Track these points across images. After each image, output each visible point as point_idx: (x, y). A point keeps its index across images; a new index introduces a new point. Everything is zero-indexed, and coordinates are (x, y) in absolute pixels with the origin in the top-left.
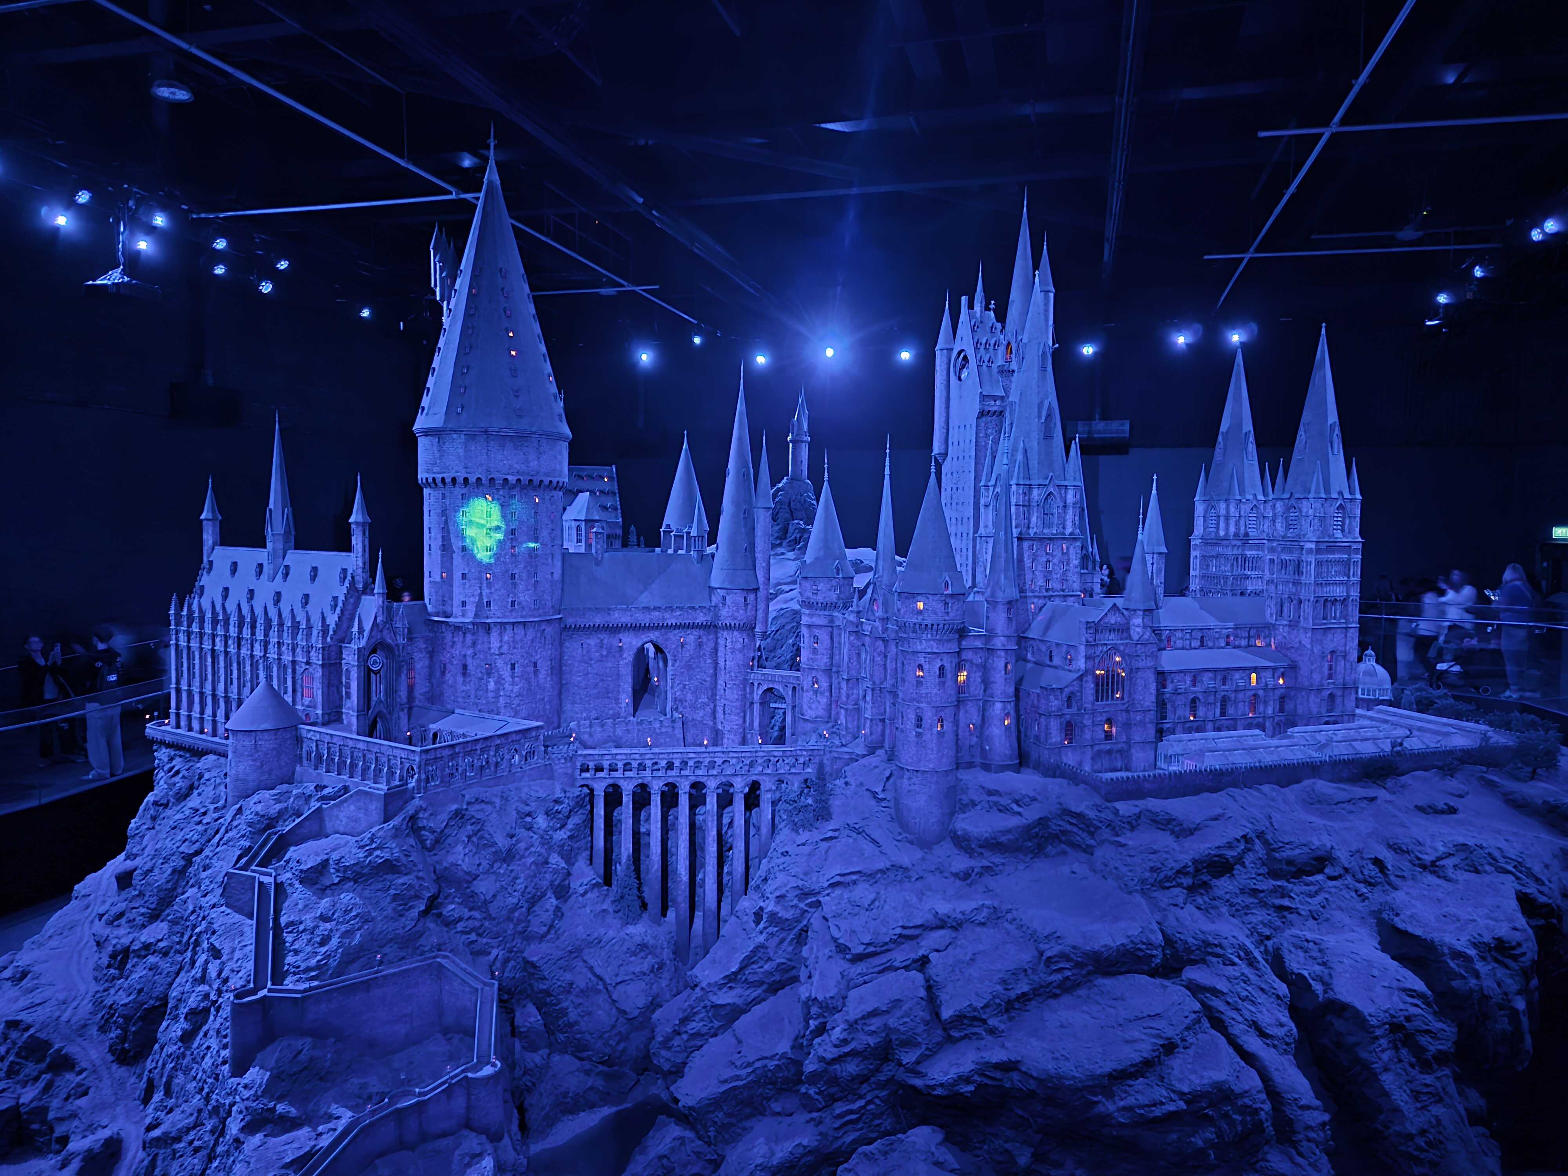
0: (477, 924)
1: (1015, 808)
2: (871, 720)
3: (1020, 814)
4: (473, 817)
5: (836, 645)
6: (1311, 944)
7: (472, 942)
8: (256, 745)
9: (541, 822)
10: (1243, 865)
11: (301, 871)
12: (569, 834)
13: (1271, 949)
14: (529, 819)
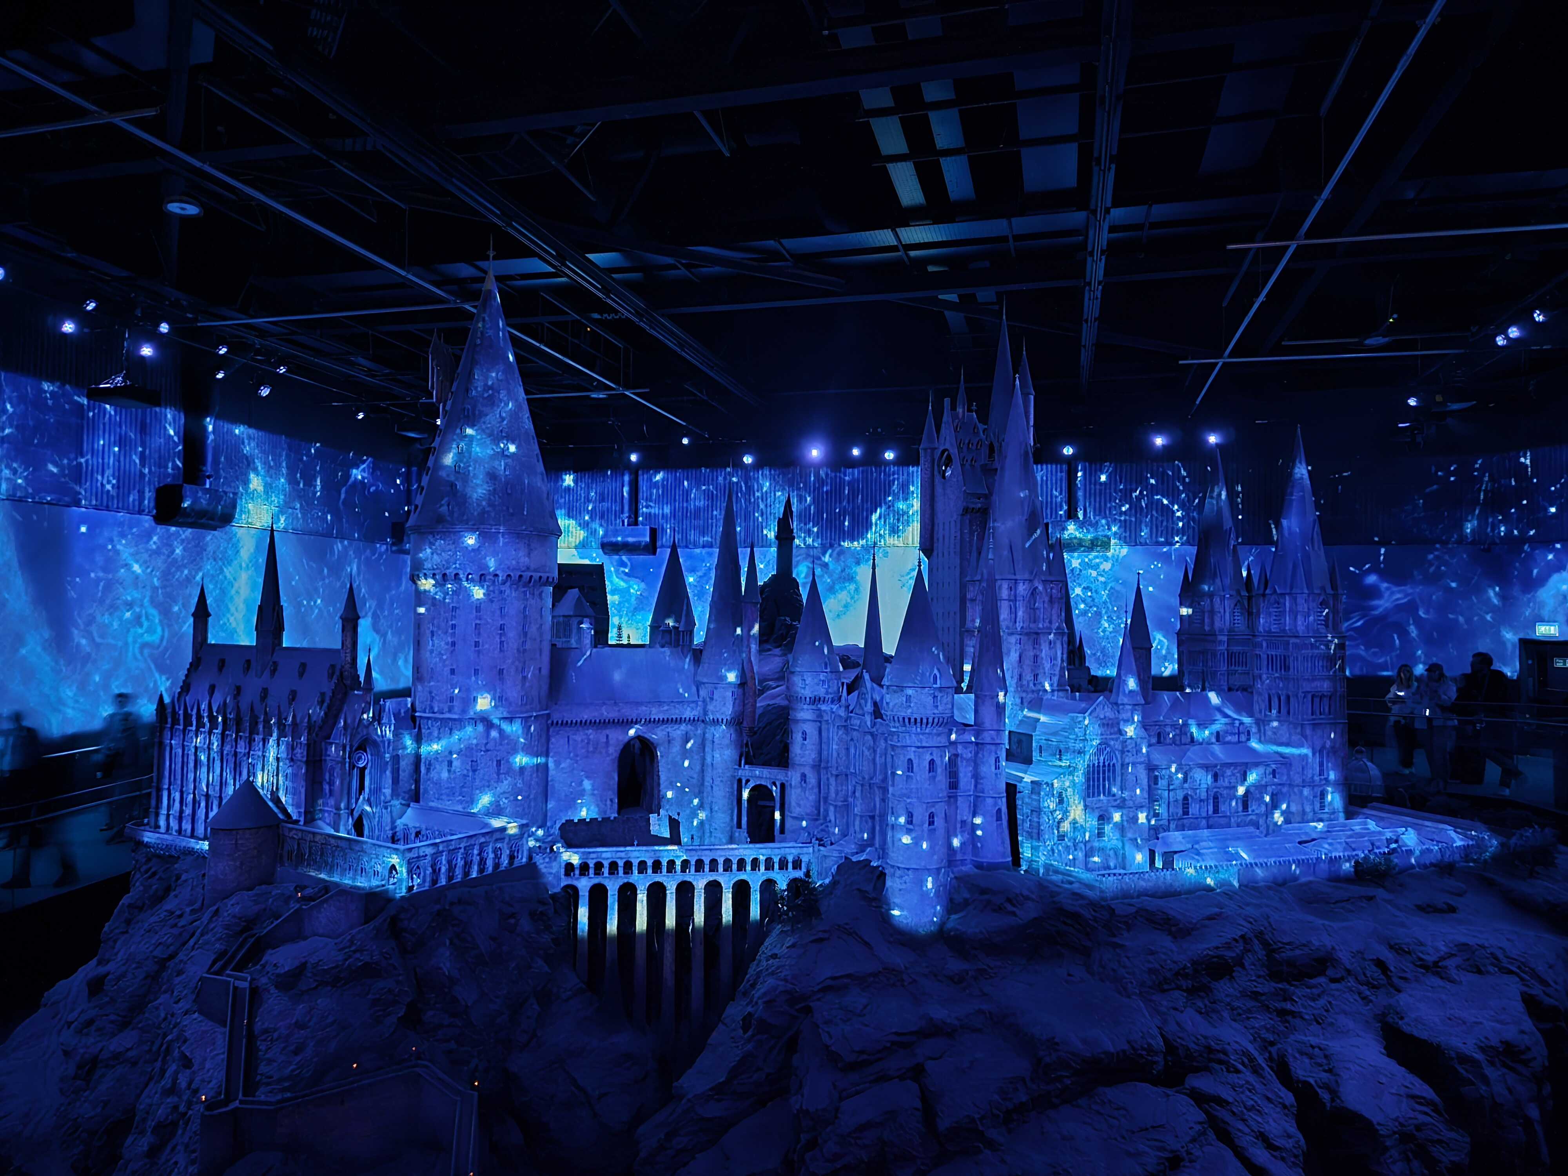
0: (457, 1031)
2: (861, 817)
3: (1014, 914)
4: (455, 918)
5: (824, 740)
6: (1316, 1049)
7: (452, 1051)
8: (236, 844)
10: (1243, 966)
11: (278, 975)
13: (1275, 1056)
14: (512, 921)
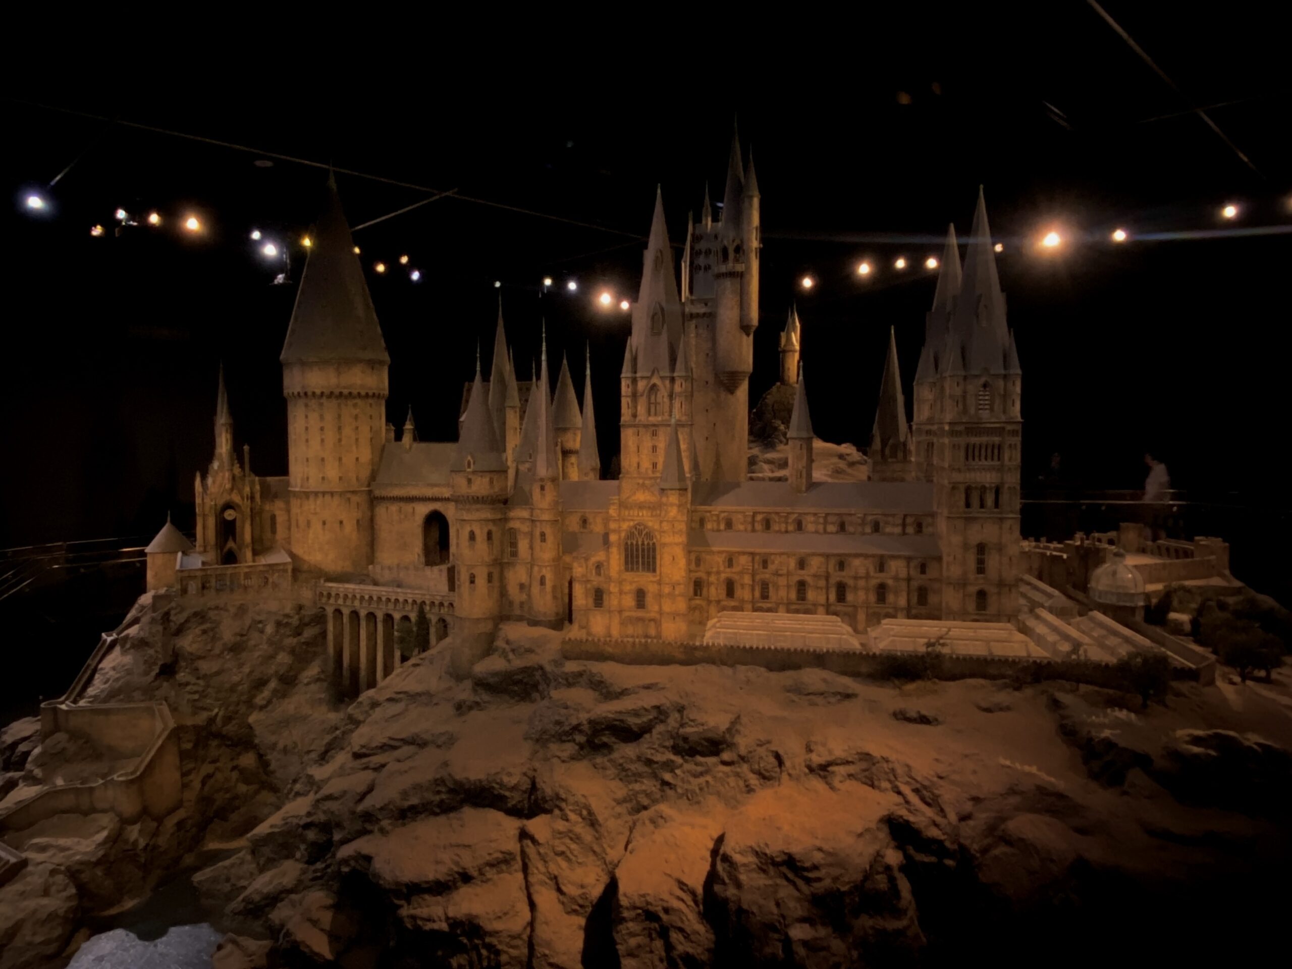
0: (200, 689)
1: (511, 656)
3: (511, 661)
4: (210, 618)
7: (195, 700)
9: (269, 629)
10: (650, 734)
12: (303, 640)
14: (260, 626)
